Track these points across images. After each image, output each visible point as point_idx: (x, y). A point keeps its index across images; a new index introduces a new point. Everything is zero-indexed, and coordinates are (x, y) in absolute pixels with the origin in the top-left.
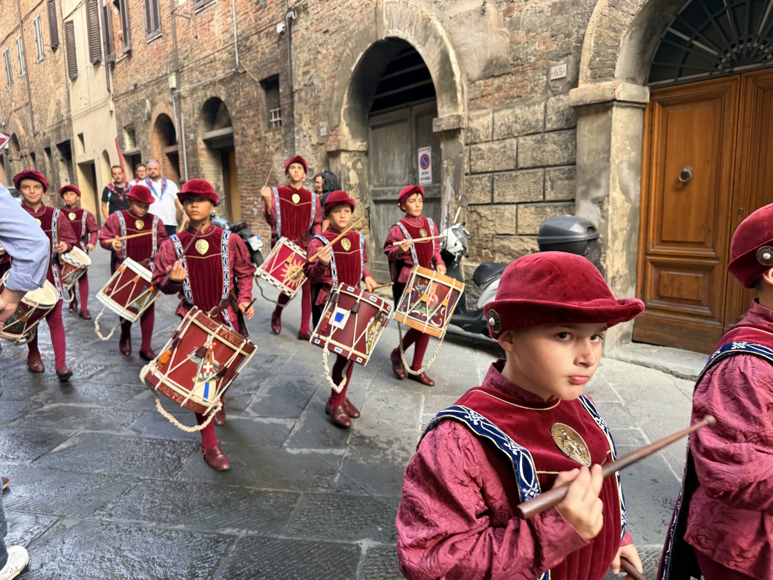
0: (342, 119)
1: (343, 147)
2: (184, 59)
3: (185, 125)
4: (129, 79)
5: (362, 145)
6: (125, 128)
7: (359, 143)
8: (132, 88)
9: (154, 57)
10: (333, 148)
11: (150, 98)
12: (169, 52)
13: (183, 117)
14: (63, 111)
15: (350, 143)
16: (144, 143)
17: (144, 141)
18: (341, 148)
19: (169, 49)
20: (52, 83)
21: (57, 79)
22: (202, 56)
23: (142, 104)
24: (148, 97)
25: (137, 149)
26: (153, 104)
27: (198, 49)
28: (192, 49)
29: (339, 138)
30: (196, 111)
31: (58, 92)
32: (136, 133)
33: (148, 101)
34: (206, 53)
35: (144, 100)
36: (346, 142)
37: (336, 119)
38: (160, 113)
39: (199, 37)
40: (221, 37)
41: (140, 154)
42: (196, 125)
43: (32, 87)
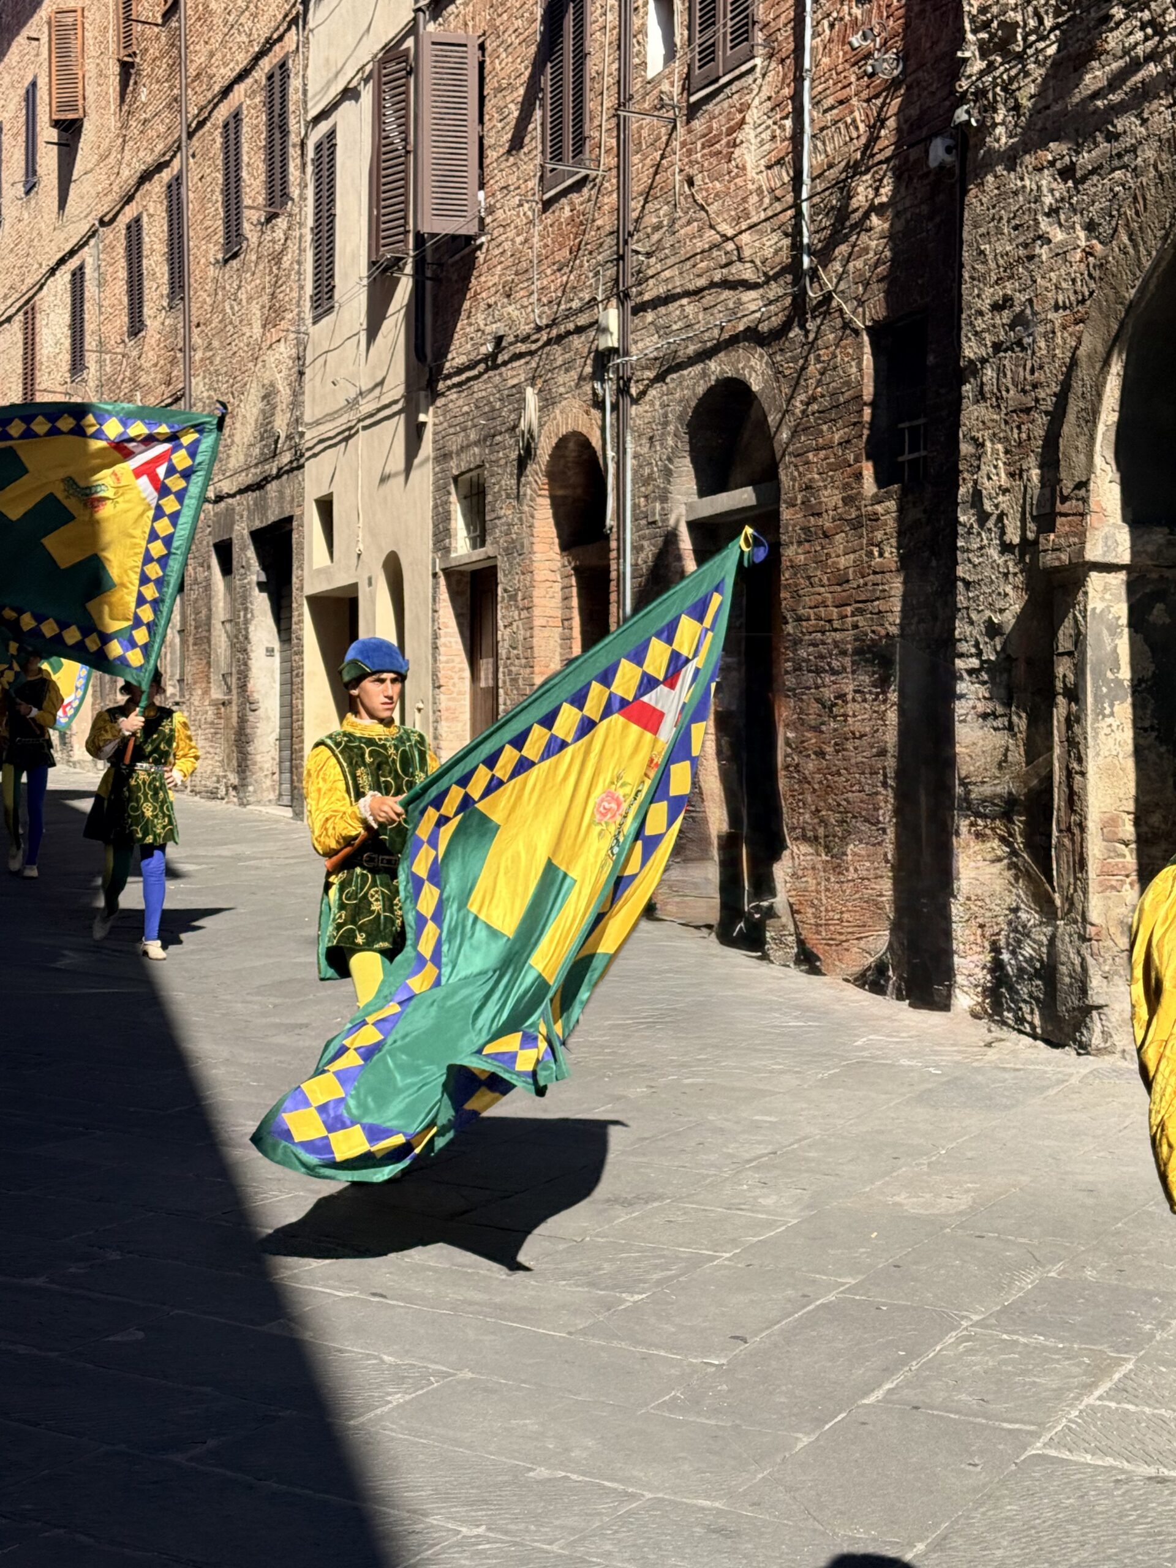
0: (1100, 461)
1: (1094, 552)
2: (649, 255)
3: (635, 472)
4: (480, 319)
6: (456, 479)
8: (490, 348)
9: (562, 246)
11: (539, 383)
12: (608, 228)
13: (630, 447)
14: (281, 425)
16: (508, 533)
17: (510, 525)
18: (1088, 558)
19: (605, 221)
20: (257, 330)
21: (273, 315)
22: (700, 245)
23: (516, 401)
24: (532, 381)
25: (489, 549)
26: (547, 402)
27: (692, 220)
28: (673, 221)
29: (1087, 521)
30: (671, 428)
31: (271, 358)
32: (489, 498)
33: (530, 394)
34: (714, 235)
35: (519, 389)
37: (1079, 460)
38: (563, 431)
39: (698, 180)
40: (762, 180)
41: (495, 567)
42: (668, 473)
43: (197, 340)
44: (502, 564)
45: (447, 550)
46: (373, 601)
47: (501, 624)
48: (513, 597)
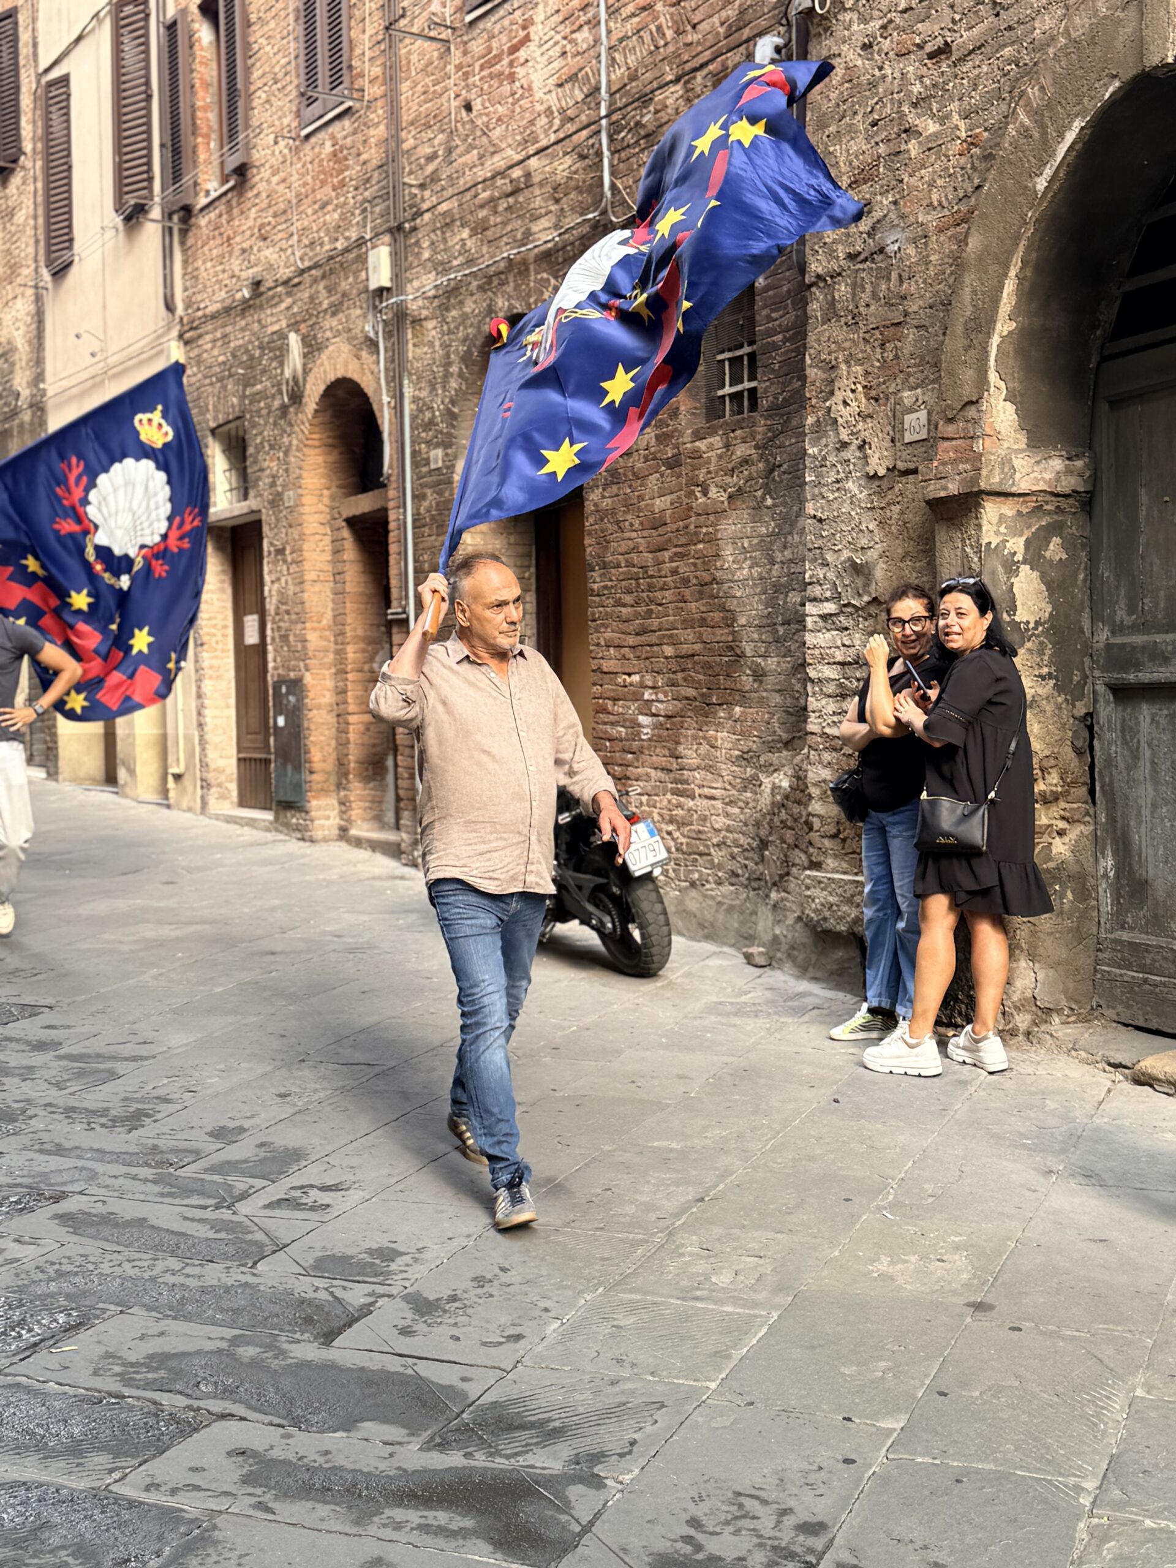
0: (993, 376)
1: (991, 479)
2: (422, 186)
3: (413, 418)
4: (235, 264)
5: (1068, 471)
6: (213, 431)
7: (1057, 464)
8: (246, 293)
9: (323, 183)
10: (953, 488)
11: (303, 328)
12: (375, 163)
13: (408, 391)
14: (20, 381)
15: (1020, 462)
16: (273, 484)
17: (274, 477)
18: (983, 485)
19: (373, 155)
21: (9, 274)
22: (482, 173)
23: (277, 348)
24: (294, 326)
25: (252, 503)
26: (312, 347)
27: (471, 147)
28: (449, 151)
29: (978, 446)
30: (454, 369)
31: (7, 316)
32: (251, 450)
33: (294, 339)
34: (497, 162)
35: (282, 336)
36: (1006, 462)
37: (968, 375)
38: (332, 377)
39: (477, 105)
40: (552, 100)
41: (259, 521)
42: (452, 418)
44: (267, 517)
47: (267, 578)
48: (281, 552)
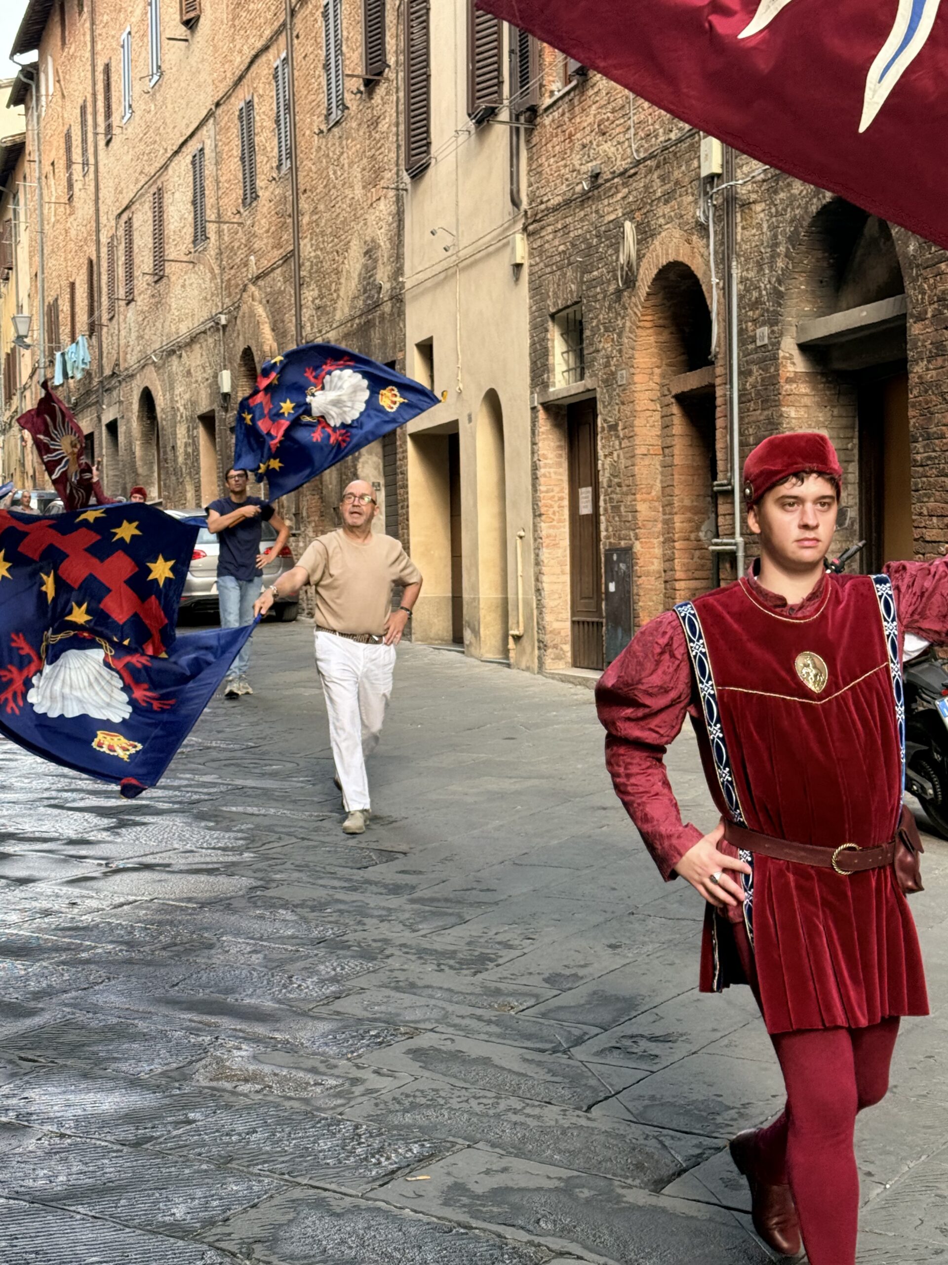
3: (741, 297)
4: (575, 158)
6: (553, 316)
8: (586, 186)
11: (638, 216)
13: (736, 272)
14: (382, 276)
16: (607, 365)
17: (609, 357)
20: (359, 192)
21: (374, 177)
23: (613, 236)
24: (629, 215)
25: (588, 382)
26: (645, 234)
30: (781, 249)
31: (372, 217)
32: (587, 333)
33: (628, 226)
35: (618, 224)
38: (664, 262)
41: (593, 401)
42: (778, 296)
43: (304, 205)
44: (601, 395)
45: (545, 385)
46: (474, 437)
47: (601, 453)
48: (613, 427)
